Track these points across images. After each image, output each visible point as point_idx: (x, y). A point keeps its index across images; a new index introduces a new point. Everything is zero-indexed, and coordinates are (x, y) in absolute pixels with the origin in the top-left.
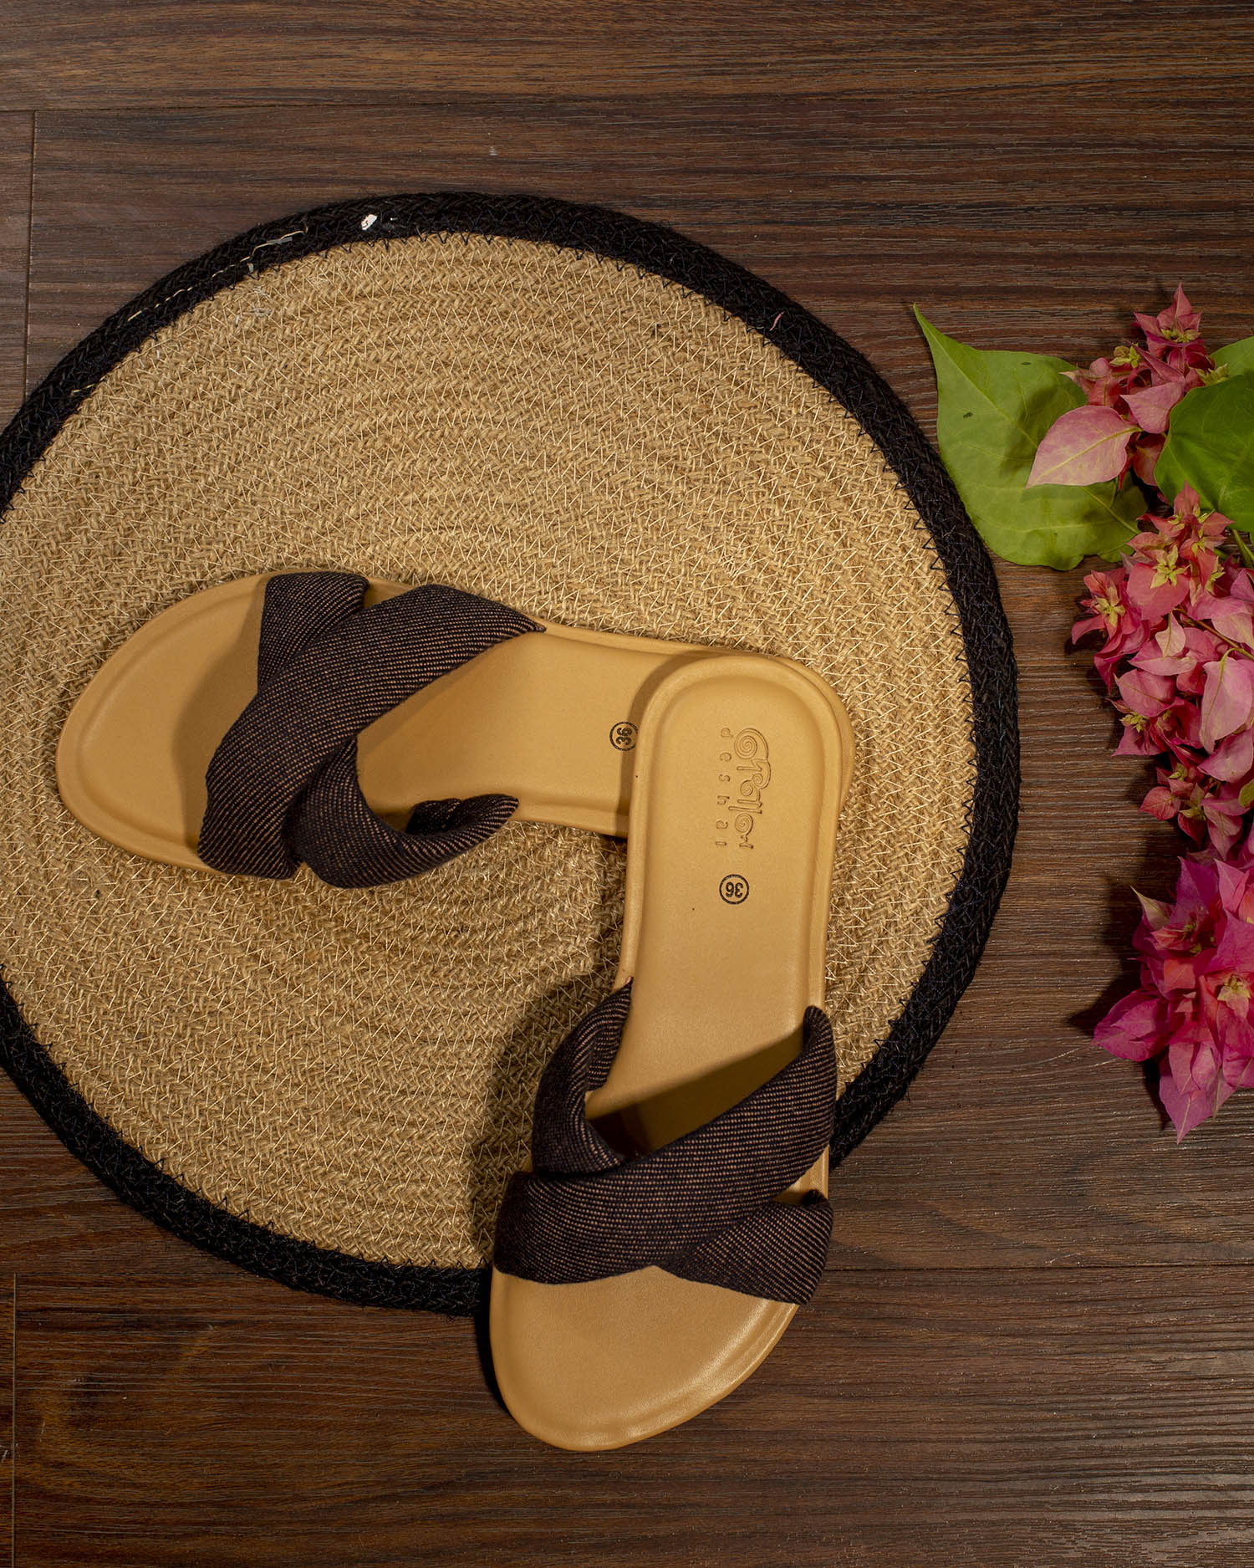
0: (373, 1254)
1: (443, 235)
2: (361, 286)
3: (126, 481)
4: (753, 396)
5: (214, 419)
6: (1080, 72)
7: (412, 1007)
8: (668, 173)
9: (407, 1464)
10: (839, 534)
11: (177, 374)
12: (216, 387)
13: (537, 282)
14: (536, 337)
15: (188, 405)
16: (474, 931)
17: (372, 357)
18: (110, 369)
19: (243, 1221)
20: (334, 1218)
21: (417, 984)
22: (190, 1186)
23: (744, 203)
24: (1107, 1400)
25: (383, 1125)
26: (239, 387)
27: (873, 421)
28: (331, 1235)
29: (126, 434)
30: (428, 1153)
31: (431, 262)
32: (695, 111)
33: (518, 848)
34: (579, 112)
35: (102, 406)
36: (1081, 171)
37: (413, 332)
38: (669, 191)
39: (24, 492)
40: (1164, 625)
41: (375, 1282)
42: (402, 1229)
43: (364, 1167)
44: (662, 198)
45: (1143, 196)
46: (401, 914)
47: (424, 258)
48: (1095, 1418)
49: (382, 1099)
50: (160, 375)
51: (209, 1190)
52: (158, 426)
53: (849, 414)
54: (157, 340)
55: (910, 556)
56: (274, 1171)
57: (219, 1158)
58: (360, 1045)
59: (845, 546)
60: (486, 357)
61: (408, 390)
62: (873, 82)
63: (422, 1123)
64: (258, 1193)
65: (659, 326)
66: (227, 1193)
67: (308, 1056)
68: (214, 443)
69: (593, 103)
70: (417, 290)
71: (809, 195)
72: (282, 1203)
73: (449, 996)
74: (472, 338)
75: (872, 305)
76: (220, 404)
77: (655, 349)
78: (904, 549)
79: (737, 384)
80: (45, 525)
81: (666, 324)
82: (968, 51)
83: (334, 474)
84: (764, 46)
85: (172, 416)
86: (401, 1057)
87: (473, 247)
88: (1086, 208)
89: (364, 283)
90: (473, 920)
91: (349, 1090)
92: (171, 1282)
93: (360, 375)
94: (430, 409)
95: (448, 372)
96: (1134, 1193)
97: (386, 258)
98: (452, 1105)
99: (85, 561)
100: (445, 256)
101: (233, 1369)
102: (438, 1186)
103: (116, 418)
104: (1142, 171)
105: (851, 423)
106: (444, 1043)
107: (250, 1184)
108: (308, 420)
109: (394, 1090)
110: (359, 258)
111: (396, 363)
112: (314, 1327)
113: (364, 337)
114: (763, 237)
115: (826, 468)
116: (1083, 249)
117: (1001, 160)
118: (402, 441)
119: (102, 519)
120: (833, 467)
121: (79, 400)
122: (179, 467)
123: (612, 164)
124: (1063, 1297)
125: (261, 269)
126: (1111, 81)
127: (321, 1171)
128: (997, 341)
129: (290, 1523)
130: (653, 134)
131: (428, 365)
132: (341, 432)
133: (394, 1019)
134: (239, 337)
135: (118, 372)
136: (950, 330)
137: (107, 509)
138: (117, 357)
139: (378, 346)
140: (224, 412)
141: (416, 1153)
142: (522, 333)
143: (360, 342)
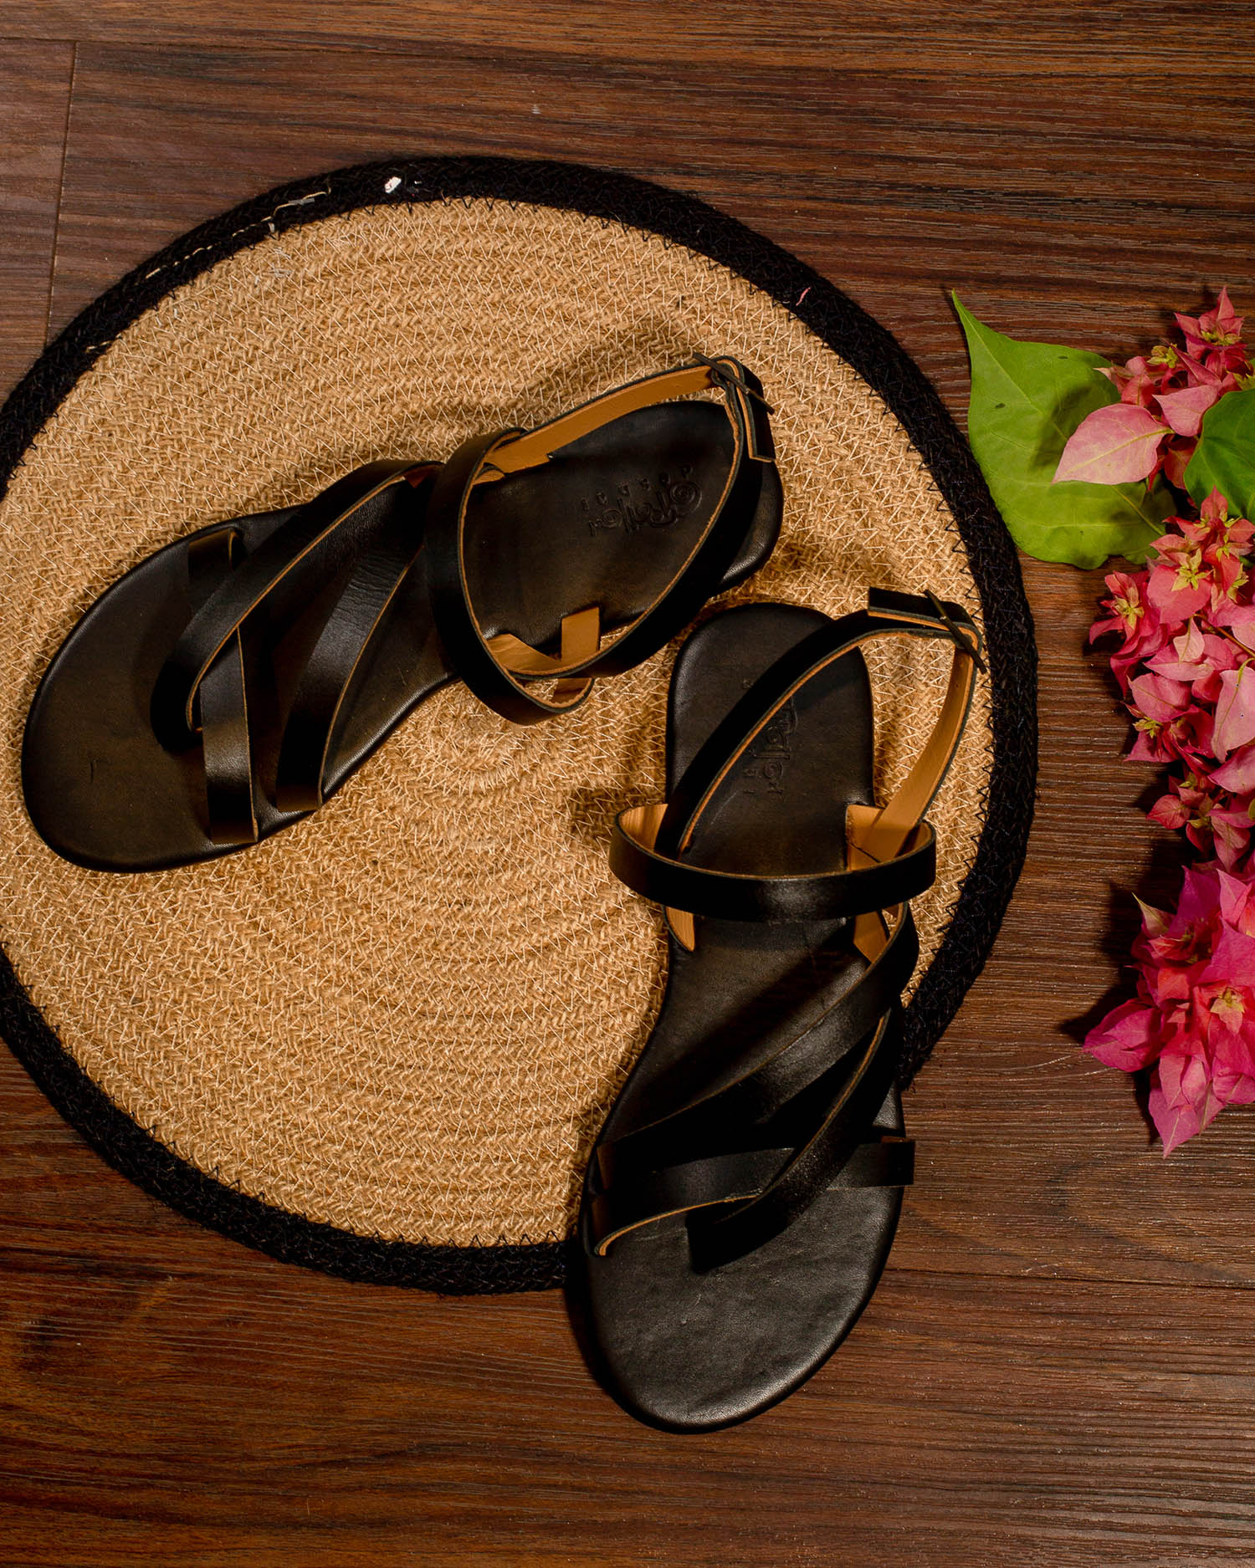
0: (364, 1229)
1: (468, 199)
2: (383, 250)
3: (139, 440)
4: (777, 371)
5: (230, 379)
6: (1137, 64)
7: (412, 980)
8: (713, 142)
10: (860, 514)
11: (194, 334)
12: (233, 347)
13: (562, 250)
14: (559, 306)
15: (204, 365)
16: (477, 905)
17: (392, 322)
18: (127, 326)
19: (234, 1191)
20: (326, 1191)
21: (418, 957)
22: (181, 1153)
23: (787, 177)
25: (379, 1099)
26: (257, 348)
27: (898, 400)
28: (322, 1208)
29: (140, 393)
30: (424, 1128)
31: (454, 227)
32: (743, 81)
33: (525, 823)
34: (626, 75)
35: (118, 364)
36: (1131, 165)
37: (434, 297)
39: (36, 448)
40: (1183, 631)
41: (366, 1257)
42: (395, 1204)
43: (358, 1140)
45: (1194, 194)
46: (404, 885)
47: (448, 223)
49: (378, 1072)
50: (177, 335)
51: (201, 1159)
52: (173, 386)
53: (874, 393)
54: (174, 298)
55: (932, 538)
56: (266, 1142)
57: (212, 1126)
58: (358, 1017)
59: (866, 526)
60: (508, 324)
61: (428, 356)
62: (926, 62)
63: (418, 1098)
64: (250, 1163)
65: (683, 298)
66: (219, 1162)
67: (305, 1027)
68: (230, 405)
69: (640, 67)
70: (439, 255)
71: (853, 173)
72: (274, 1174)
73: (450, 970)
74: (494, 305)
75: (909, 289)
76: (237, 364)
77: (678, 321)
78: (926, 531)
79: (761, 358)
80: (56, 482)
81: (691, 297)
82: (1024, 36)
83: (350, 439)
84: (817, 19)
85: (188, 376)
86: (399, 1030)
87: (497, 212)
88: (1135, 204)
89: (386, 246)
90: (476, 894)
91: (345, 1062)
93: (379, 340)
94: (449, 375)
95: (468, 338)
97: (408, 222)
98: (449, 1080)
99: (96, 519)
100: (468, 221)
102: (433, 1162)
103: (131, 377)
104: (1194, 169)
105: (876, 401)
106: (444, 1018)
107: (242, 1154)
108: (325, 384)
109: (392, 1063)
110: (381, 220)
111: (416, 328)
113: (385, 301)
114: (804, 213)
115: (849, 447)
116: (1129, 244)
117: (1051, 149)
118: (419, 407)
119: (114, 478)
120: (856, 445)
121: (94, 356)
122: (193, 427)
123: (656, 129)
124: (1039, 1307)
125: (282, 229)
126: (1169, 76)
127: (315, 1143)
128: (1035, 333)
130: (700, 102)
131: (448, 331)
132: (358, 397)
133: (394, 991)
134: (257, 297)
135: (134, 330)
136: (987, 318)
137: (120, 468)
138: (135, 313)
139: (399, 311)
140: (240, 373)
141: (412, 1128)
142: (545, 301)
143: (380, 306)
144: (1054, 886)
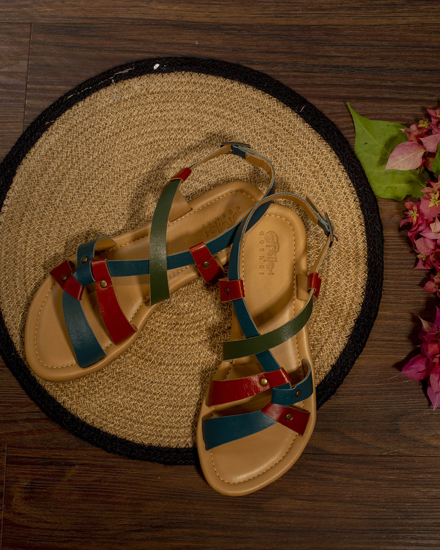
0: (138, 441)
1: (183, 72)
2: (152, 90)
3: (64, 156)
4: (293, 135)
5: (97, 135)
6: (411, 20)
7: (157, 351)
8: (260, 52)
9: (146, 518)
10: (321, 187)
11: (84, 118)
12: (98, 123)
13: (216, 91)
14: (215, 111)
15: (88, 130)
16: (181, 325)
17: (155, 115)
18: (60, 115)
19: (91, 426)
20: (124, 427)
21: (159, 343)
22: (72, 412)
23: (287, 64)
24: (404, 505)
25: (144, 394)
26: (106, 124)
27: (336, 147)
28: (123, 433)
29: (65, 139)
30: (160, 405)
31: (178, 82)
32: (271, 30)
33: (199, 296)
34: (229, 29)
35: (57, 129)
36: (410, 56)
37: (170, 107)
38: (260, 59)
39: (27, 158)
40: (433, 221)
41: (138, 451)
42: (149, 432)
43: (136, 409)
44: (257, 62)
45: (433, 66)
46: (155, 317)
47: (176, 80)
48: (399, 511)
49: (144, 384)
50: (78, 118)
51: (80, 414)
52: (76, 137)
53: (327, 144)
54: (78, 106)
55: (347, 196)
56: (103, 409)
57: (84, 403)
58: (137, 364)
59: (323, 191)
60: (196, 117)
61: (168, 128)
62: (336, 21)
63: (158, 394)
64: (97, 416)
65: (259, 109)
66: (86, 415)
67: (118, 367)
68: (96, 144)
69: (234, 26)
70: (173, 92)
71: (311, 62)
72: (106, 420)
73: (171, 348)
74: (192, 110)
75: (332, 102)
76: (99, 130)
77: (258, 117)
78: (345, 193)
79: (287, 131)
80: (33, 171)
81: (262, 108)
82: (371, 11)
83: (139, 157)
84: (296, 7)
85: (82, 133)
86: (152, 369)
87: (193, 77)
88: (412, 70)
89: (153, 88)
90: (181, 321)
91: (132, 380)
92: (63, 448)
93: (150, 122)
94: (175, 135)
95: (182, 122)
96: (417, 429)
97: (162, 80)
98: (170, 388)
99: (48, 184)
100: (183, 80)
101: (84, 481)
102: (163, 417)
103: (61, 133)
104: (433, 57)
105: (328, 147)
106: (168, 365)
107: (95, 413)
108: (131, 137)
109: (149, 381)
110: (152, 79)
111: (163, 118)
112: (115, 467)
113: (153, 108)
114: (294, 76)
115: (318, 163)
116: (411, 84)
117: (381, 51)
118: (164, 146)
119: (54, 169)
120: (320, 162)
121: (48, 126)
122: (83, 152)
123: (240, 48)
124: (390, 466)
125: (116, 82)
126: (423, 24)
127: (121, 409)
128: (378, 117)
129: (102, 538)
130: (255, 38)
131: (175, 119)
132: (142, 142)
133: (150, 355)
134: (107, 106)
135: (63, 117)
136: (360, 112)
137: (56, 166)
138: (63, 111)
139: (157, 111)
140: (100, 133)
141: (156, 405)
142: (210, 109)
143: (151, 110)
144: (390, 315)
